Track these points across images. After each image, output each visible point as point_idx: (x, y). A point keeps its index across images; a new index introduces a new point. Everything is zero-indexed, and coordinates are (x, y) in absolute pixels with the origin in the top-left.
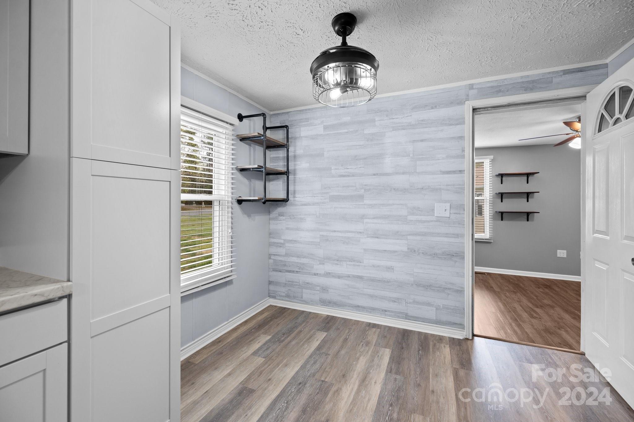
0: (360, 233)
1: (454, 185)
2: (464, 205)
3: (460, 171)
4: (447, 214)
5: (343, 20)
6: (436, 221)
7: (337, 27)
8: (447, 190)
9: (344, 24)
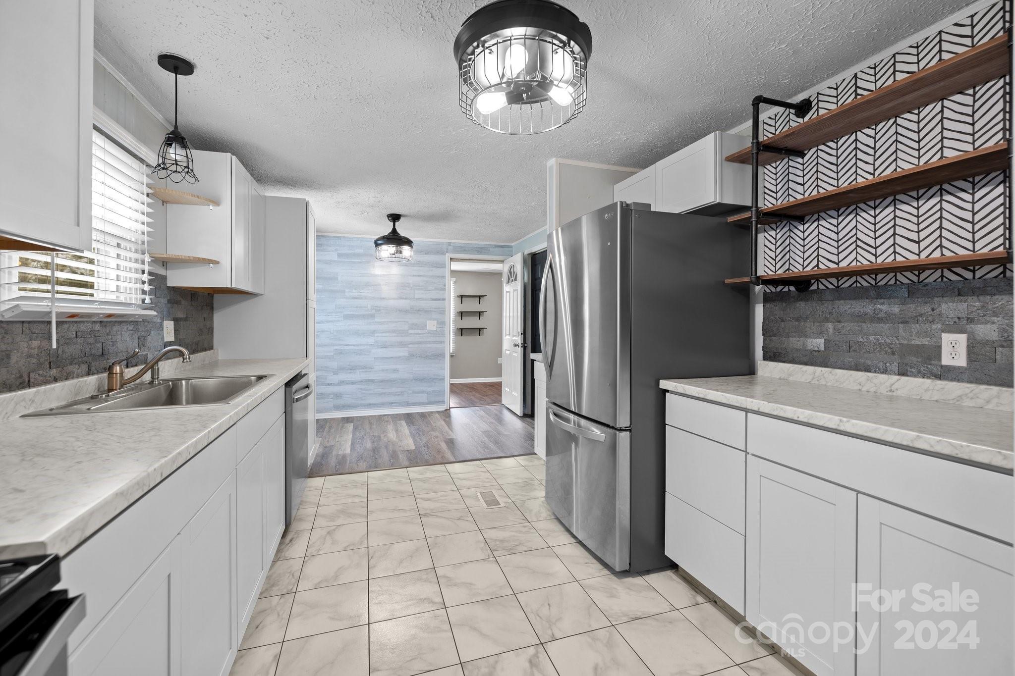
0: (371, 345)
1: (439, 308)
2: (445, 322)
3: (442, 300)
4: (435, 328)
5: (395, 216)
6: (428, 333)
7: (390, 218)
8: (435, 312)
9: (395, 218)
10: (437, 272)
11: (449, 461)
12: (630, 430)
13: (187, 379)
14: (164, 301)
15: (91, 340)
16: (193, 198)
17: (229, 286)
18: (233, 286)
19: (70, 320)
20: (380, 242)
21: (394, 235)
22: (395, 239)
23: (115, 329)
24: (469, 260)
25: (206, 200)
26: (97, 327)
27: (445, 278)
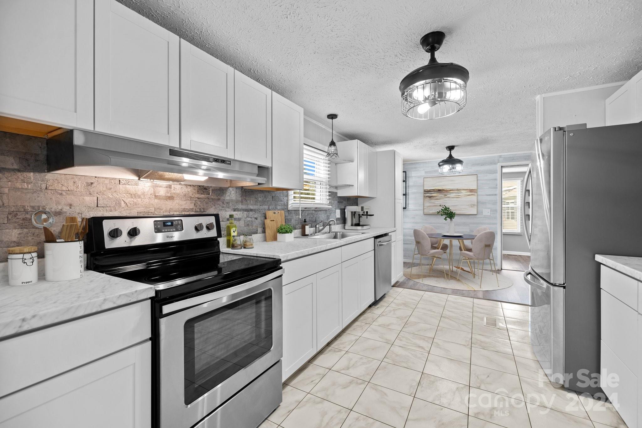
1: (492, 201)
2: (497, 210)
3: (495, 194)
4: (489, 214)
5: (450, 147)
6: (484, 217)
7: (448, 149)
8: (489, 203)
9: (451, 148)
10: (492, 176)
11: (478, 297)
12: (564, 287)
13: (340, 232)
14: (336, 202)
15: (312, 216)
16: (344, 161)
17: (357, 195)
18: (358, 195)
19: (305, 210)
20: (441, 164)
21: (450, 159)
22: (451, 161)
23: (319, 212)
24: (518, 165)
25: (348, 161)
26: (314, 212)
27: (497, 180)
